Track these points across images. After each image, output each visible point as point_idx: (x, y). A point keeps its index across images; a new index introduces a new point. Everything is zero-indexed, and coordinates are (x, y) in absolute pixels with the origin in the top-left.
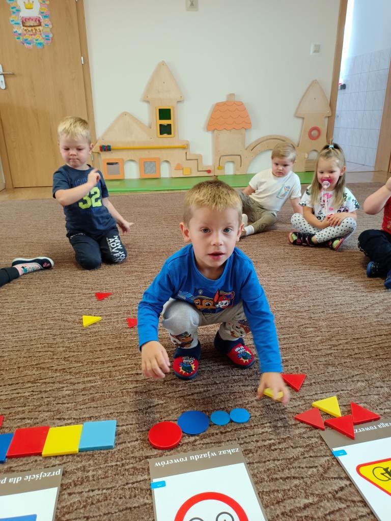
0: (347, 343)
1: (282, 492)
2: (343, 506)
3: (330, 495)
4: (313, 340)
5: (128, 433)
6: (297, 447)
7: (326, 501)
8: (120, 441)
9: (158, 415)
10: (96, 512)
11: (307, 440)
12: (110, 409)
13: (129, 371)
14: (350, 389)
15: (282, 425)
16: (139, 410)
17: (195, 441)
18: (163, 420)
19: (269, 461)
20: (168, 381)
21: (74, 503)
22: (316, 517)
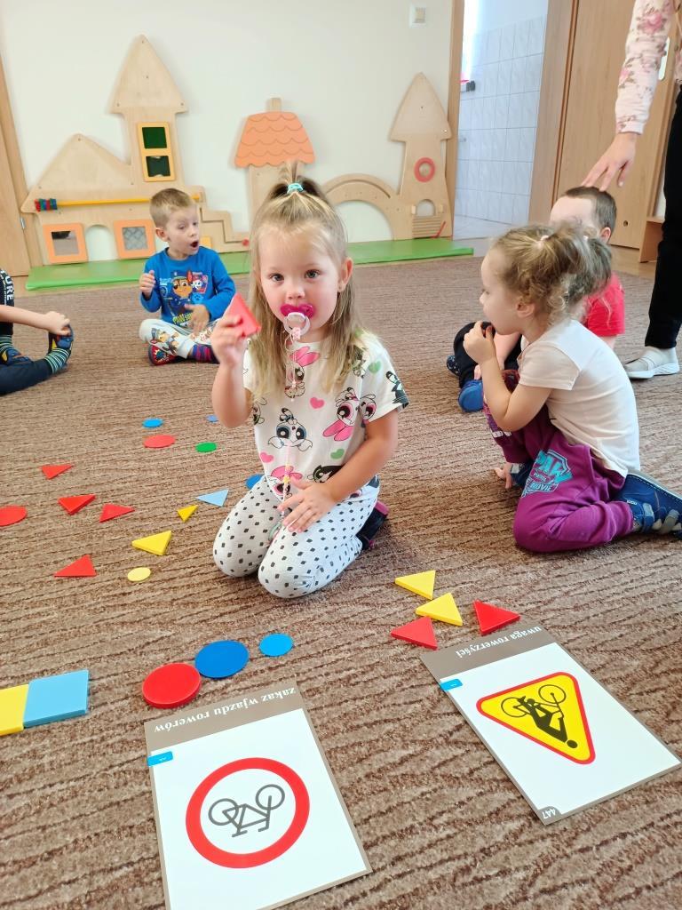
0: (472, 512)
1: (367, 745)
2: (460, 752)
3: (440, 740)
4: (420, 512)
5: (110, 689)
6: (391, 675)
7: (434, 748)
8: (98, 702)
9: (163, 655)
10: (58, 816)
11: (406, 664)
12: (78, 654)
13: (109, 591)
14: (474, 579)
15: (368, 645)
16: (130, 650)
17: (227, 686)
18: (171, 661)
19: (346, 701)
20: (178, 599)
21: (19, 809)
22: (418, 773)
